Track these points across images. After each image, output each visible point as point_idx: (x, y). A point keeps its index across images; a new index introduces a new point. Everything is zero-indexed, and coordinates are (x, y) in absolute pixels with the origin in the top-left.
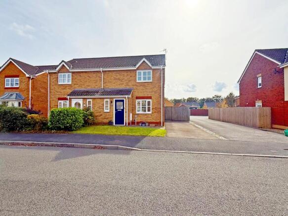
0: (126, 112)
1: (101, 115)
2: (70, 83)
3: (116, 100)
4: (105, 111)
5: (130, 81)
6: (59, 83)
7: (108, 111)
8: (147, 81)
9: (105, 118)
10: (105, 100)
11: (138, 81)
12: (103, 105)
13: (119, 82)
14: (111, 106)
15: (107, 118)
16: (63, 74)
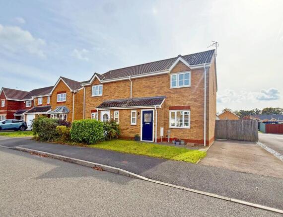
0: (155, 126)
1: (128, 128)
2: (101, 95)
3: (143, 112)
4: (132, 124)
5: (161, 88)
6: (93, 96)
7: (135, 124)
8: (184, 86)
9: (131, 132)
10: (132, 111)
11: (171, 87)
12: (130, 117)
13: (149, 90)
14: (138, 118)
15: (134, 133)
16: (95, 86)
